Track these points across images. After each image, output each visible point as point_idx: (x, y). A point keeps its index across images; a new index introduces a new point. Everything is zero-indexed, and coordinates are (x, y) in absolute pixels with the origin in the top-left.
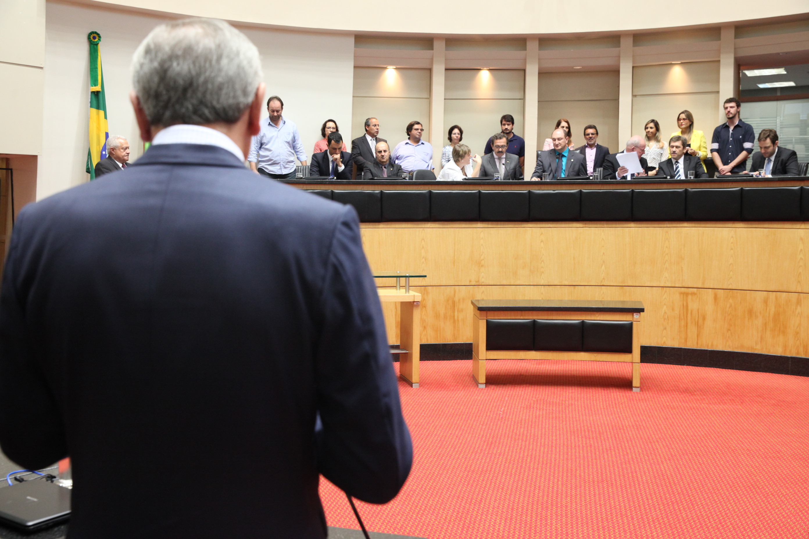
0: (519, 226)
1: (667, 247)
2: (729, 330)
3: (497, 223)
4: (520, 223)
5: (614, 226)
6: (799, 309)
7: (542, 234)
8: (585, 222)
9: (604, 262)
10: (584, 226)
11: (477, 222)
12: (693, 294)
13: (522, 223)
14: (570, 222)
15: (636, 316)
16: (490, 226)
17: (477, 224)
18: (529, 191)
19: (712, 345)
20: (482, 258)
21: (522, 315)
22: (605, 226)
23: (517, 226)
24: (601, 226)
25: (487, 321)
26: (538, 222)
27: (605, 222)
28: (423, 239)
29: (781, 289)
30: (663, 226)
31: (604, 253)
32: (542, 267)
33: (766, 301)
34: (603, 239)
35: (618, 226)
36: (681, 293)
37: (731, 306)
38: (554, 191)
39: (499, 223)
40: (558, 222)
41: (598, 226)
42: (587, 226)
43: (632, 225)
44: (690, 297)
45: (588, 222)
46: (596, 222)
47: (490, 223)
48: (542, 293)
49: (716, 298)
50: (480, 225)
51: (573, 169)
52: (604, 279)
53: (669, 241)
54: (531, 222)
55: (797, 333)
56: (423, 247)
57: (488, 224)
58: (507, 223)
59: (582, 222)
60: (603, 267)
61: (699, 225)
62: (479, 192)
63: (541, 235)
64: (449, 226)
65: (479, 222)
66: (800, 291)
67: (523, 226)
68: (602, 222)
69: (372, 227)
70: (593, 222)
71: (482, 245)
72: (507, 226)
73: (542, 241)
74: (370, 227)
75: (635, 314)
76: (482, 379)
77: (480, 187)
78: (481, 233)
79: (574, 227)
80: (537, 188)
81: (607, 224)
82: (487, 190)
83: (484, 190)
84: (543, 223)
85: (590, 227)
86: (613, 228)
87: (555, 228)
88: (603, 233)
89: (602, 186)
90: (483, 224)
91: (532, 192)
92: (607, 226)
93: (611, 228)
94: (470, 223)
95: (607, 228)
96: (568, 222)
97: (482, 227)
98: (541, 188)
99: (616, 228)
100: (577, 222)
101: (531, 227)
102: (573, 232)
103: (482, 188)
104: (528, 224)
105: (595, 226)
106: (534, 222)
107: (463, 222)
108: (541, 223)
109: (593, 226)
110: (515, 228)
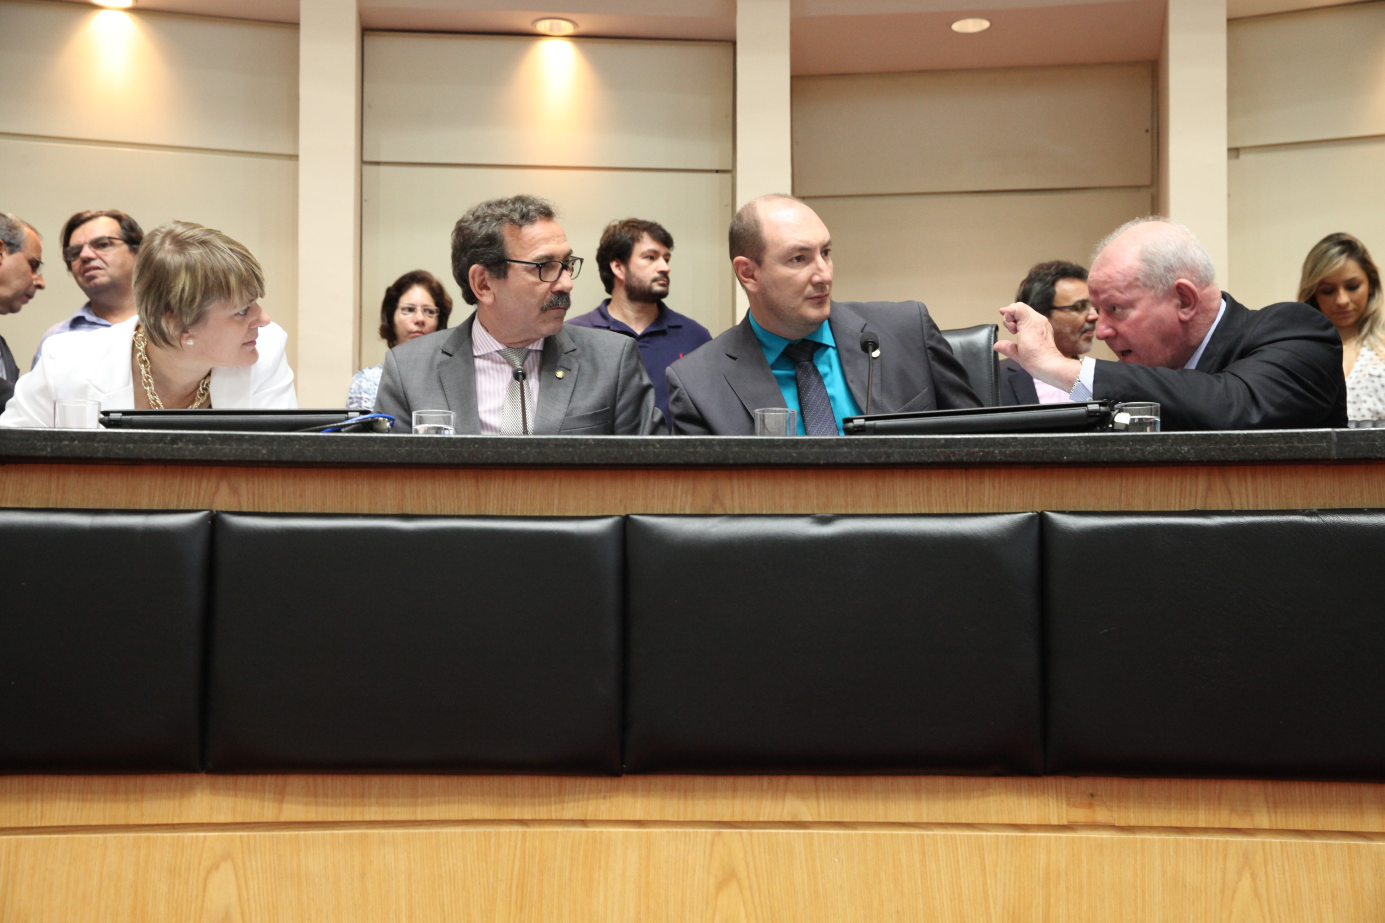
0: (542, 812)
3: (354, 782)
4: (553, 782)
5: (1337, 821)
7: (729, 877)
8: (1085, 784)
10: (1079, 815)
11: (186, 779)
13: (569, 782)
14: (960, 782)
16: (294, 810)
17: (187, 791)
18: (626, 522)
22: (1263, 820)
23: (527, 814)
24: (1224, 818)
26: (700, 781)
27: (1254, 788)
38: (825, 521)
39: (375, 782)
40: (863, 782)
41: (1202, 818)
42: (1101, 815)
45: (1115, 784)
46: (1177, 786)
47: (297, 782)
50: (208, 800)
54: (640, 781)
57: (281, 795)
58: (437, 782)
59: (1063, 782)
62: (214, 522)
63: (721, 886)
65: (201, 780)
67: (572, 809)
68: (1234, 788)
70: (1153, 786)
72: (437, 812)
77: (224, 488)
78: (215, 867)
79: (993, 820)
80: (689, 500)
81: (1274, 805)
82: (279, 509)
83: (251, 510)
84: (735, 789)
85: (1133, 823)
86: (1336, 842)
87: (841, 832)
88: (1246, 880)
89: (1218, 484)
90: (236, 796)
91: (645, 531)
92: (1280, 822)
93: (1317, 842)
94: (124, 782)
95: (1277, 841)
96: (941, 782)
97: (230, 819)
98: (715, 497)
99: (1362, 843)
100: (1024, 782)
101: (639, 816)
102: (985, 867)
103: (235, 491)
104: (610, 797)
105: (1175, 818)
106: (669, 780)
107: (61, 782)
108: (722, 782)
109: (1157, 817)
110: (505, 829)
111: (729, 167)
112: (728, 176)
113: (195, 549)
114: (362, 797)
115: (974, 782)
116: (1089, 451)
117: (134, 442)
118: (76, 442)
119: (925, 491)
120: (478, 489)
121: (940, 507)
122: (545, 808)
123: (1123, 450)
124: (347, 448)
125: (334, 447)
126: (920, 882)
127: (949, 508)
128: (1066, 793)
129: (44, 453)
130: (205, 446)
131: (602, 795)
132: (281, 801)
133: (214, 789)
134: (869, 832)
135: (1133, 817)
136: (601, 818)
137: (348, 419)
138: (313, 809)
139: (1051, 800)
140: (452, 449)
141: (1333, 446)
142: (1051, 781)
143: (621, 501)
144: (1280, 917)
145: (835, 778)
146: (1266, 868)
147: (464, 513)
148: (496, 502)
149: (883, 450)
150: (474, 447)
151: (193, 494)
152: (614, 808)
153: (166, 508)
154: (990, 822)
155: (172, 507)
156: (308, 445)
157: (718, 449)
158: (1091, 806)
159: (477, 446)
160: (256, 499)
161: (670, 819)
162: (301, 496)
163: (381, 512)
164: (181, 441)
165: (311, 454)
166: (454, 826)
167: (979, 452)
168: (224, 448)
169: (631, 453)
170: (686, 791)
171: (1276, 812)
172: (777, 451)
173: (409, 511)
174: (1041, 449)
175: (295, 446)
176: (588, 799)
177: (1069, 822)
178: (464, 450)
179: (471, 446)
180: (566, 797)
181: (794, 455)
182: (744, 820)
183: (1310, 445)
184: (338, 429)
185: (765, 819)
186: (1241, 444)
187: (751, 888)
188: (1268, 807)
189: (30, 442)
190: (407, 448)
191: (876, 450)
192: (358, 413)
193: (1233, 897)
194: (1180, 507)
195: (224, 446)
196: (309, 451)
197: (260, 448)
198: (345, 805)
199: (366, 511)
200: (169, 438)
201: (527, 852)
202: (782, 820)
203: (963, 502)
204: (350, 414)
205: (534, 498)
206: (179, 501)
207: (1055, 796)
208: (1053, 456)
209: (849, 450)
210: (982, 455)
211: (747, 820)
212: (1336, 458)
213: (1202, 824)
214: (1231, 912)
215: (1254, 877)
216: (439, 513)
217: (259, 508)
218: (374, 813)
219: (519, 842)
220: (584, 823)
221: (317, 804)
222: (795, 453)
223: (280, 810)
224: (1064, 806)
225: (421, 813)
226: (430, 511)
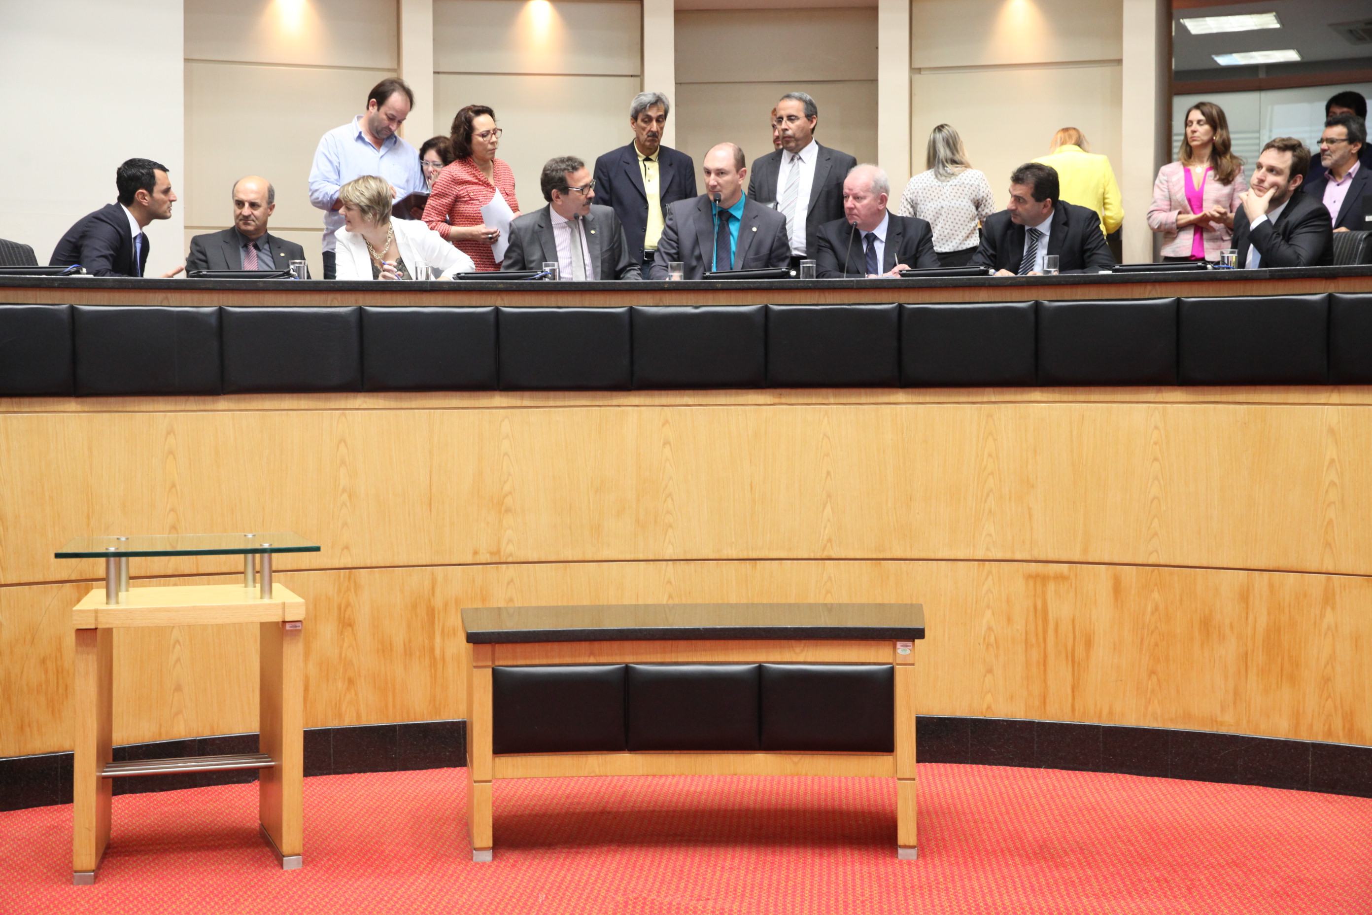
0: (606, 403)
1: (990, 455)
2: (1153, 672)
3: (545, 394)
4: (609, 393)
5: (854, 400)
6: (1329, 618)
7: (666, 422)
8: (778, 391)
9: (829, 496)
10: (777, 400)
11: (491, 393)
12: (1060, 578)
13: (614, 393)
14: (739, 391)
15: (903, 650)
16: (527, 403)
17: (493, 396)
18: (631, 309)
19: (1111, 713)
20: (507, 488)
21: (592, 654)
22: (832, 400)
23: (601, 403)
24: (820, 400)
25: (494, 672)
26: (656, 392)
27: (830, 391)
28: (342, 440)
29: (1282, 564)
30: (979, 399)
31: (828, 473)
32: (668, 512)
33: (1245, 596)
34: (825, 435)
35: (863, 400)
36: (1029, 577)
37: (1156, 608)
38: (697, 307)
39: (552, 394)
40: (709, 392)
41: (814, 400)
42: (783, 400)
43: (901, 396)
44: (1051, 587)
45: (788, 391)
46: (807, 391)
47: (527, 394)
48: (669, 582)
49: (1117, 589)
50: (499, 399)
51: (757, 253)
52: (830, 540)
53: (995, 440)
54: (637, 393)
55: (1327, 680)
56: (343, 462)
57: (522, 398)
58: (572, 393)
59: (772, 391)
60: (828, 509)
61: (1071, 397)
62: (497, 310)
63: (664, 425)
64: (414, 404)
65: (497, 393)
66: (1331, 570)
67: (615, 402)
68: (824, 391)
69: (195, 408)
70: (800, 391)
71: (506, 454)
72: (572, 403)
73: (666, 443)
74: (188, 407)
75: (899, 644)
76: (484, 835)
77: (499, 298)
78: (503, 420)
79: (750, 403)
80: (652, 301)
81: (835, 396)
82: (517, 305)
83: (508, 306)
84: (668, 395)
85: (793, 402)
86: (853, 406)
87: (702, 407)
88: (826, 418)
89: (822, 295)
90: (508, 398)
91: (638, 311)
92: (837, 401)
93: (847, 407)
94: (473, 394)
95: (835, 407)
96: (734, 391)
97: (506, 405)
98: (661, 300)
99: (860, 406)
100: (759, 391)
101: (637, 403)
102: (747, 417)
103: (503, 300)
104: (627, 398)
105: (806, 400)
106: (646, 392)
107: (454, 393)
108: (663, 392)
109: (801, 401)
110: (594, 408)
111: (638, 73)
112: (638, 79)
113: (492, 318)
114: (548, 398)
115: (744, 391)
116: (781, 285)
117: (474, 285)
119: (729, 298)
120: (582, 298)
121: (734, 303)
122: (607, 401)
123: (791, 285)
126: (726, 424)
127: (737, 303)
128: (773, 394)
131: (625, 397)
132: (523, 400)
133: (501, 396)
134: (711, 407)
135: (793, 401)
136: (624, 404)
139: (768, 396)
142: (768, 391)
143: (629, 301)
144: (835, 430)
145: (700, 391)
146: (832, 415)
147: (577, 306)
148: (588, 302)
151: (489, 301)
152: (629, 401)
153: (480, 306)
155: (483, 305)
158: (780, 398)
160: (509, 302)
161: (647, 404)
163: (550, 306)
164: (488, 284)
165: (529, 288)
166: (578, 407)
170: (652, 396)
171: (836, 398)
173: (559, 305)
175: (524, 285)
176: (620, 398)
177: (773, 403)
180: (613, 398)
182: (671, 404)
184: (535, 279)
185: (677, 404)
187: (673, 426)
188: (833, 397)
191: (713, 285)
193: (822, 424)
194: (809, 303)
197: (513, 286)
198: (543, 401)
199: (546, 306)
201: (601, 415)
202: (683, 404)
203: (742, 301)
205: (600, 301)
206: (485, 303)
207: (769, 394)
208: (770, 287)
209: (705, 285)
212: (856, 288)
213: (814, 402)
214: (821, 429)
215: (828, 417)
216: (567, 306)
217: (510, 305)
218: (552, 403)
219: (599, 412)
220: (619, 406)
221: (534, 401)
223: (522, 402)
224: (772, 398)
225: (567, 403)
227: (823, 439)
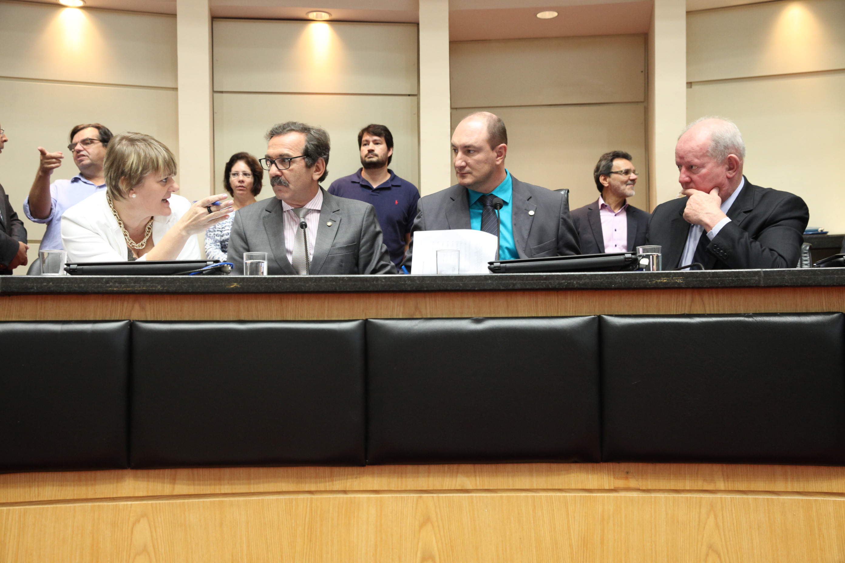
0: (322, 486)
3: (214, 472)
4: (327, 470)
5: (761, 485)
7: (426, 520)
8: (624, 466)
10: (620, 483)
11: (120, 472)
13: (336, 470)
14: (554, 466)
16: (181, 488)
17: (120, 479)
18: (366, 323)
22: (721, 485)
23: (313, 488)
24: (700, 484)
26: (410, 468)
27: (717, 468)
34: (710, 547)
35: (780, 486)
38: (478, 321)
39: (227, 471)
40: (501, 467)
41: (688, 484)
42: (633, 483)
45: (641, 466)
46: (674, 467)
47: (183, 472)
50: (132, 484)
54: (376, 468)
57: (174, 480)
58: (262, 471)
59: (611, 465)
62: (132, 326)
63: (422, 525)
65: (129, 473)
67: (338, 485)
68: (705, 468)
70: (661, 467)
72: (262, 487)
77: (137, 307)
78: (137, 521)
79: (573, 487)
80: (402, 310)
81: (727, 477)
82: (168, 319)
83: (152, 319)
84: (429, 472)
85: (650, 487)
86: (761, 497)
87: (489, 495)
88: (712, 518)
89: (697, 298)
90: (148, 481)
91: (378, 328)
92: (730, 486)
93: (751, 497)
94: (84, 475)
95: (728, 496)
96: (544, 466)
97: (145, 494)
98: (417, 308)
99: (775, 497)
100: (590, 466)
101: (376, 488)
102: (568, 513)
103: (143, 309)
104: (359, 478)
105: (673, 484)
106: (392, 467)
107: (49, 475)
108: (422, 468)
109: (664, 484)
110: (301, 496)
113: (121, 343)
114: (220, 480)
115: (561, 466)
116: (627, 282)
117: (84, 283)
118: (51, 284)
119: (534, 304)
120: (282, 305)
121: (543, 312)
122: (323, 484)
123: (645, 281)
124: (207, 284)
125: (199, 284)
126: (532, 522)
127: (548, 313)
128: (613, 471)
129: (32, 290)
130: (125, 285)
131: (355, 476)
132: (174, 484)
133: (136, 478)
134: (504, 494)
135: (650, 484)
136: (354, 489)
137: (207, 266)
138: (192, 487)
139: (605, 475)
140: (267, 284)
141: (762, 279)
142: (605, 465)
143: (363, 311)
144: (730, 538)
145: (485, 465)
146: (722, 511)
147: (274, 319)
148: (292, 312)
149: (511, 282)
150: (279, 282)
151: (119, 311)
152: (362, 484)
153: (104, 319)
154: (571, 488)
155: (107, 319)
156: (184, 283)
157: (418, 282)
158: (627, 478)
159: (281, 282)
160: (155, 313)
161: (393, 489)
162: (181, 311)
163: (226, 319)
164: (111, 282)
165: (186, 288)
166: (272, 495)
167: (565, 282)
168: (136, 286)
169: (368, 285)
170: (402, 473)
171: (728, 481)
172: (451, 283)
173: (242, 318)
174: (600, 281)
175: (176, 283)
176: (347, 479)
177: (615, 487)
178: (273, 284)
179: (277, 282)
180: (335, 478)
181: (461, 285)
182: (434, 489)
183: (749, 278)
184: (201, 273)
185: (446, 488)
186: (711, 278)
187: (439, 527)
188: (724, 478)
189: (24, 284)
190: (241, 284)
191: (507, 282)
192: (212, 262)
193: (704, 528)
194: (676, 312)
195: (136, 284)
196: (185, 286)
197: (157, 285)
198: (210, 485)
199: (218, 319)
200: (104, 280)
201: (313, 509)
202: (456, 489)
203: (556, 309)
204: (208, 263)
205: (313, 310)
206: (111, 315)
207: (607, 472)
208: (606, 284)
209: (492, 282)
210: (567, 284)
211: (436, 489)
212: (763, 285)
213: (688, 488)
214: (703, 536)
215: (716, 517)
216: (260, 319)
217: (157, 318)
218: (226, 489)
219: (309, 504)
220: (345, 492)
221: (194, 485)
222: (462, 284)
223: (174, 488)
224: (612, 479)
225: (254, 488)
226: (255, 318)
227: (707, 555)
